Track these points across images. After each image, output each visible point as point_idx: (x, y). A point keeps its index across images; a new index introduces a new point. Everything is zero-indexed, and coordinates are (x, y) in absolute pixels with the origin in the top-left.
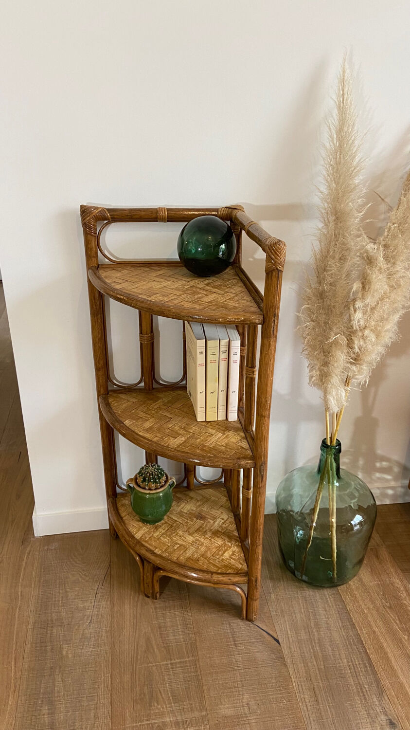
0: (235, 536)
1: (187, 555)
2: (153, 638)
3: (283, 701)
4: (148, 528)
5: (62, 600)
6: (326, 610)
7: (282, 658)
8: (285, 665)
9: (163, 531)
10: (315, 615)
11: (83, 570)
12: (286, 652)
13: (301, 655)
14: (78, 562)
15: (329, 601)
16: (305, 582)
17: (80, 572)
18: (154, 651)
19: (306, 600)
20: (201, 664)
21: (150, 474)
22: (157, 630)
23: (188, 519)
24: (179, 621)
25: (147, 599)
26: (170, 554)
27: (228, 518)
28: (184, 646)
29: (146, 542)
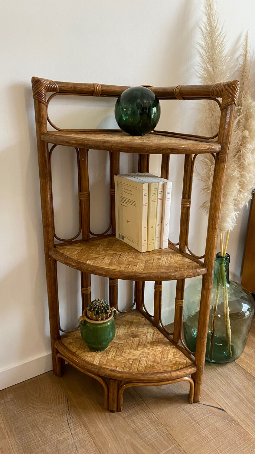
0: (167, 341)
1: (143, 365)
2: (135, 441)
3: (253, 450)
4: (100, 355)
5: (41, 440)
6: (237, 378)
7: (233, 420)
8: (239, 425)
9: (114, 354)
10: (233, 383)
11: (47, 409)
12: (232, 415)
13: (243, 414)
14: (39, 404)
15: (235, 371)
16: (213, 363)
17: (45, 411)
18: (142, 452)
19: (222, 376)
20: (183, 447)
21: (101, 307)
22: (135, 435)
23: (127, 339)
24: (147, 421)
25: (112, 414)
26: (130, 368)
27: (154, 331)
28: (162, 439)
29: (105, 365)
